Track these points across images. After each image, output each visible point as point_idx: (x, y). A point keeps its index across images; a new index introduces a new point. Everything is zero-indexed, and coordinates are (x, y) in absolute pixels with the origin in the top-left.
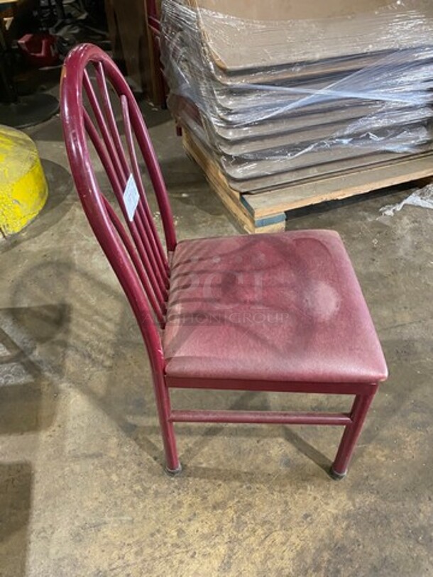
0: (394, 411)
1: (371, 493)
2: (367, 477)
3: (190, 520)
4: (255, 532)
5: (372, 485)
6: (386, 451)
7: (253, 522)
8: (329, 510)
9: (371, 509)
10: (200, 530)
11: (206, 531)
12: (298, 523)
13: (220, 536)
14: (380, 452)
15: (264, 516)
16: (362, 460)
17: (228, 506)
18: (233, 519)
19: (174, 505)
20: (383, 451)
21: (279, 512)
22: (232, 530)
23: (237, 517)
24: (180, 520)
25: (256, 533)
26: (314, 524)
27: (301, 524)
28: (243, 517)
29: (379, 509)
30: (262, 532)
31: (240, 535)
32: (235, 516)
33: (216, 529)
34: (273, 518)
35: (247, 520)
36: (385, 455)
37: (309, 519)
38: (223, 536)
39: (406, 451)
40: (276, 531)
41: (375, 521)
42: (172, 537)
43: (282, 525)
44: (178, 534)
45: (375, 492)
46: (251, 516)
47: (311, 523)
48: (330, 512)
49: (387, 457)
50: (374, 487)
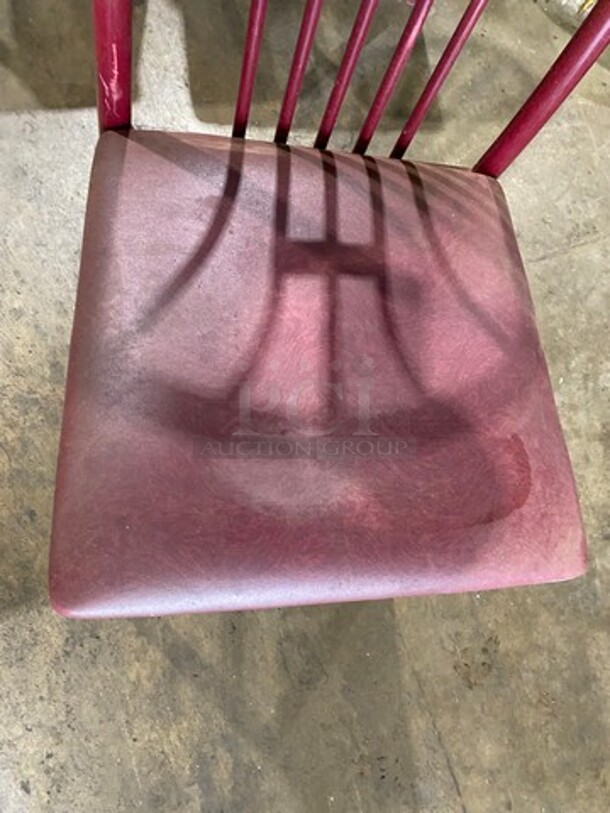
0: (235, 720)
1: (67, 640)
2: (98, 638)
3: (36, 327)
4: (11, 427)
5: (82, 645)
6: (148, 686)
7: (28, 424)
8: (39, 557)
9: (37, 635)
10: (21, 342)
11: (18, 350)
12: (21, 500)
13: (8, 373)
14: (144, 673)
15: (37, 443)
16: (130, 633)
17: (55, 386)
18: (35, 393)
19: (61, 304)
20: (149, 679)
21: (41, 468)
22: (16, 390)
23: (37, 400)
24: (37, 312)
25: (8, 429)
26: (17, 525)
27: (19, 503)
28: (36, 409)
29: (37, 649)
30: (9, 438)
31: (8, 403)
32: (38, 396)
33: (20, 366)
34: (32, 458)
35: (31, 415)
36: (139, 680)
37: (26, 518)
38: (8, 376)
39: (148, 727)
40: (10, 460)
41: (15, 637)
42: (12, 301)
43: (19, 472)
44: (15, 309)
45: (68, 649)
46: (36, 421)
47: (19, 522)
48: (36, 556)
49: (136, 685)
50: (78, 648)
